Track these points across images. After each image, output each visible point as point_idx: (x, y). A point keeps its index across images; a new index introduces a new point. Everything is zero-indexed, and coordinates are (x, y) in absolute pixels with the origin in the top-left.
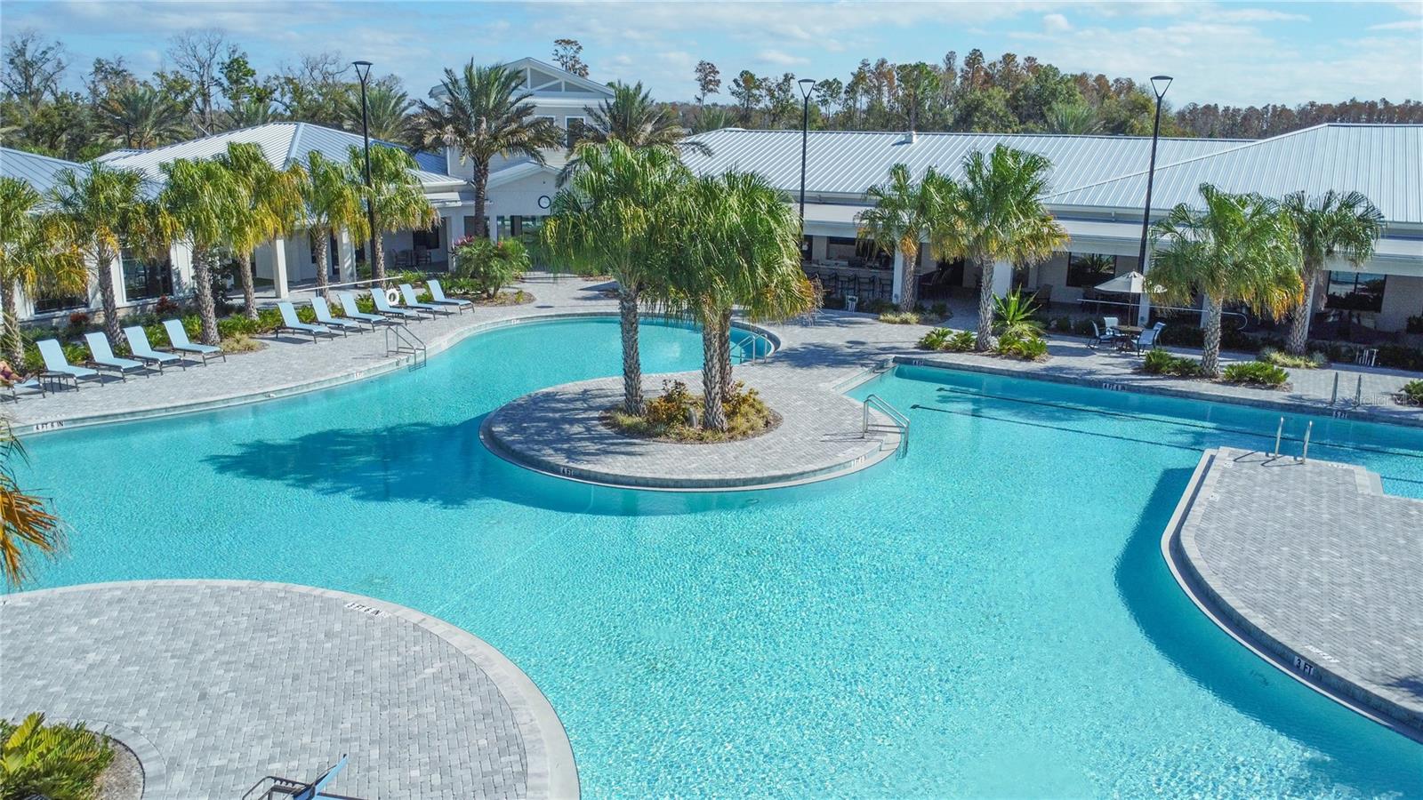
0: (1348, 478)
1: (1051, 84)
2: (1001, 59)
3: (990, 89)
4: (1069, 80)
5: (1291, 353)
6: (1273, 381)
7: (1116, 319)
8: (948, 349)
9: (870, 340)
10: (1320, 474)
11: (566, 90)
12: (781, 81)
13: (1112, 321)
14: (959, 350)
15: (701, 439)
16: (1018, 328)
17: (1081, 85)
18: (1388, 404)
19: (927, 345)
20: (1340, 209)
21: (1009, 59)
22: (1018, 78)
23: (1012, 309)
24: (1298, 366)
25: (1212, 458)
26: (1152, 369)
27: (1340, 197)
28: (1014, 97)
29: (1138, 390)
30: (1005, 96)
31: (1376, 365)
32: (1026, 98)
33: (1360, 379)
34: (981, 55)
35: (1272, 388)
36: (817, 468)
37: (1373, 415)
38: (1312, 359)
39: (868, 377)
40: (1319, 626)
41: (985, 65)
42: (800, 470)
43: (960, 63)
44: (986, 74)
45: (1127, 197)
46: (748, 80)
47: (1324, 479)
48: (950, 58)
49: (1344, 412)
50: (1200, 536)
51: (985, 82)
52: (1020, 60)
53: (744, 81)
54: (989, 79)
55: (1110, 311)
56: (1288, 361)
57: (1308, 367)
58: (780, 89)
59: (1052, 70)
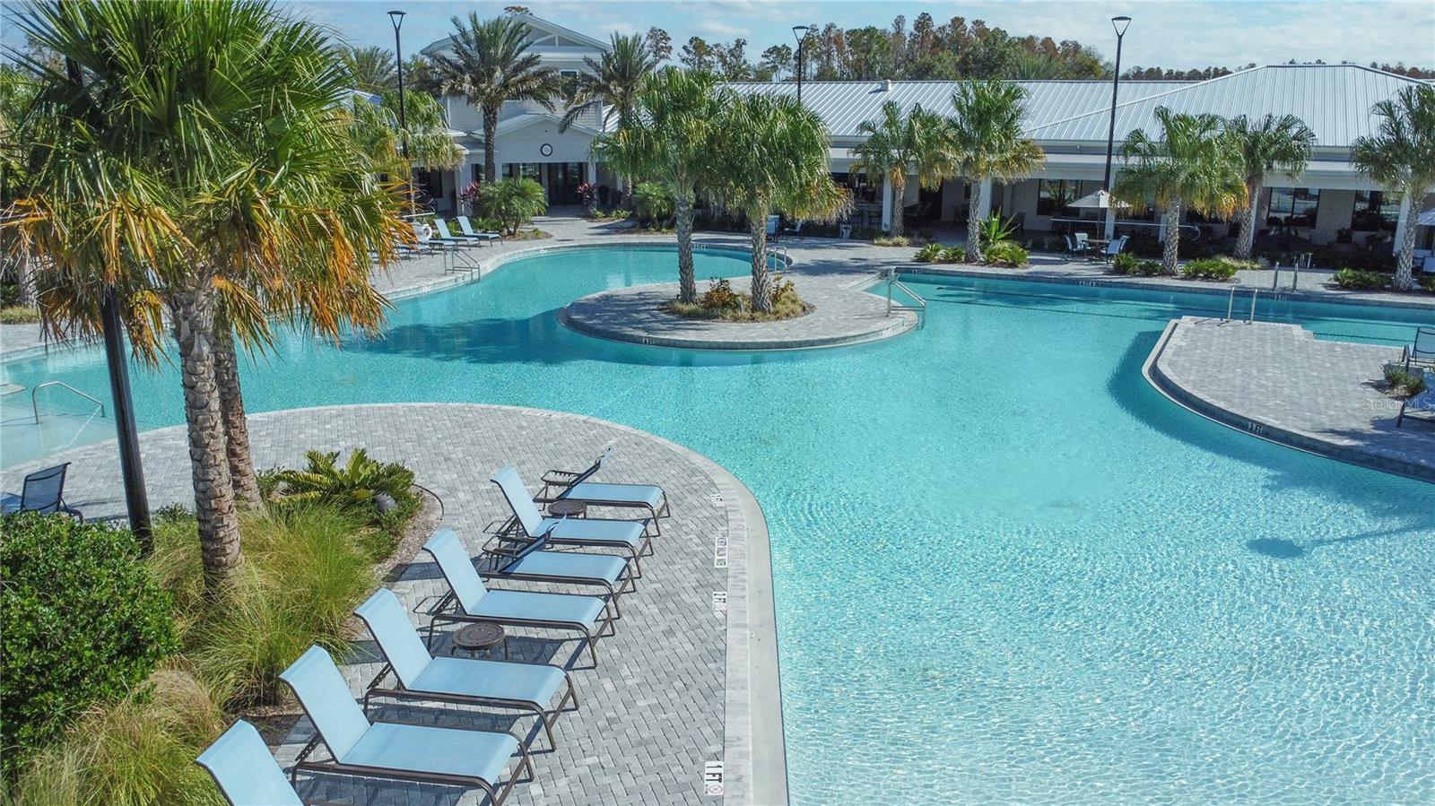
0: (1286, 331)
1: (1000, 47)
2: (950, 22)
3: (940, 53)
4: (1017, 44)
5: (1238, 258)
6: (1224, 274)
7: (1085, 235)
8: (940, 262)
9: (870, 257)
10: (1265, 330)
11: (560, 45)
12: (732, 47)
13: (1082, 237)
14: (950, 262)
15: (753, 319)
16: (999, 245)
17: (1029, 48)
18: (1322, 289)
19: (923, 259)
20: (1278, 130)
21: (958, 22)
22: (967, 42)
23: (994, 229)
24: (1245, 268)
25: (1176, 325)
26: (1121, 270)
27: (1277, 120)
28: (964, 61)
29: (1111, 285)
30: (954, 60)
31: (1311, 266)
32: (975, 61)
33: (1296, 277)
34: (930, 19)
35: (1224, 281)
36: (856, 334)
37: (1308, 297)
38: (1256, 262)
39: (879, 281)
40: (1266, 407)
41: (934, 29)
42: (843, 335)
43: (909, 27)
44: (936, 37)
45: (1090, 132)
46: (698, 46)
47: (1268, 332)
48: (899, 22)
49: (1283, 295)
50: (1172, 364)
51: (934, 46)
52: (969, 24)
53: (694, 48)
54: (938, 43)
55: (1081, 228)
56: (1236, 264)
57: (1253, 269)
58: (733, 55)
59: (999, 34)
